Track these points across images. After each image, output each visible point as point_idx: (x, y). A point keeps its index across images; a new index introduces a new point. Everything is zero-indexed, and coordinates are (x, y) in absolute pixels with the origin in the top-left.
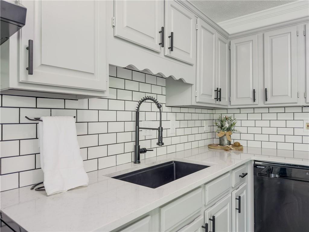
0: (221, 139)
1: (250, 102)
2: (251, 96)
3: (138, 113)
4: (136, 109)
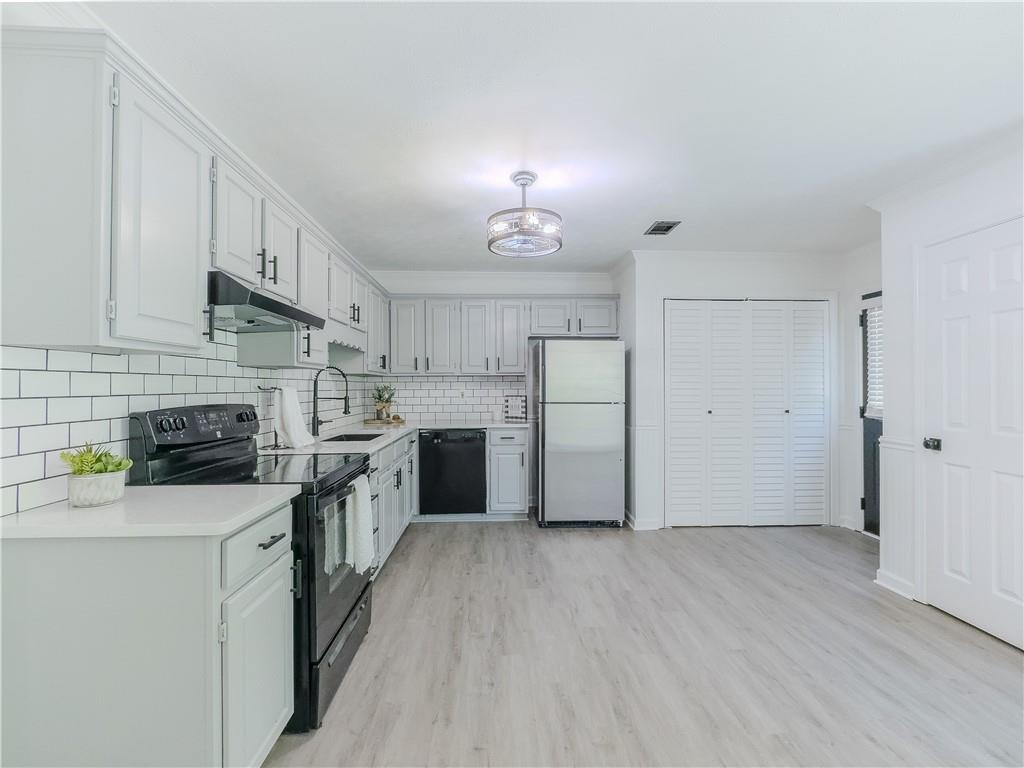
0: (379, 413)
2: (413, 363)
3: (316, 382)
4: (314, 378)
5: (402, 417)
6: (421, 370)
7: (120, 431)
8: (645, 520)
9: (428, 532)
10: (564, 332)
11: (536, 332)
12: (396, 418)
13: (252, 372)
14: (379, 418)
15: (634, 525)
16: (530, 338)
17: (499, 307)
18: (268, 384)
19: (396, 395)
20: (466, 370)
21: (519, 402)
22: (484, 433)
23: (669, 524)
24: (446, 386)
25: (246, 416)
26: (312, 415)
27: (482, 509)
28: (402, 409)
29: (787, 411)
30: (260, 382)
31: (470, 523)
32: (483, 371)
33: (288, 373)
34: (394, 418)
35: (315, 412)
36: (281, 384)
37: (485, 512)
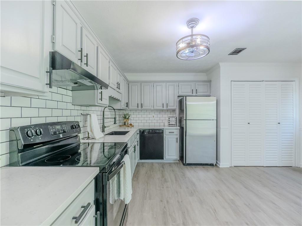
0: (125, 123)
1: (137, 108)
2: (137, 106)
3: (104, 112)
4: (103, 110)
5: (132, 124)
6: (140, 108)
8: (224, 164)
9: (143, 166)
10: (191, 94)
11: (181, 94)
12: (131, 125)
13: (78, 108)
14: (125, 125)
15: (219, 165)
16: (178, 96)
17: (167, 85)
18: (85, 113)
19: (130, 117)
20: (155, 108)
21: (174, 119)
22: (163, 131)
23: (233, 165)
24: (148, 113)
25: (75, 127)
26: (102, 124)
27: (162, 158)
28: (132, 121)
29: (279, 123)
30: (82, 112)
31: (158, 163)
32: (161, 108)
33: (93, 108)
34: (130, 125)
35: (103, 123)
36: (90, 113)
37: (163, 159)
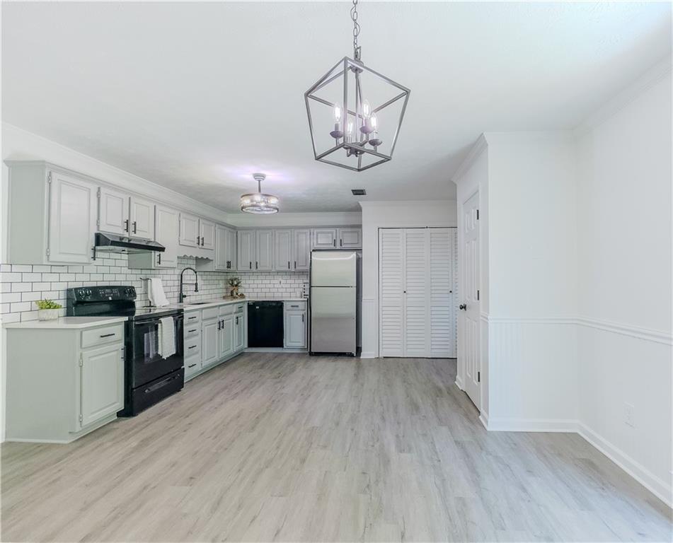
1: (249, 268)
2: (249, 266)
3: (182, 276)
4: (181, 274)
5: (244, 294)
6: (254, 269)
7: (63, 295)
8: (367, 354)
10: (332, 247)
12: (241, 294)
13: (136, 272)
14: (232, 295)
15: (361, 355)
16: (313, 250)
17: (296, 233)
19: (242, 283)
22: (282, 303)
23: (381, 356)
25: (128, 291)
26: (179, 292)
27: (281, 345)
28: (247, 290)
29: (451, 291)
31: (273, 353)
32: (287, 269)
35: (181, 291)
37: (283, 347)
